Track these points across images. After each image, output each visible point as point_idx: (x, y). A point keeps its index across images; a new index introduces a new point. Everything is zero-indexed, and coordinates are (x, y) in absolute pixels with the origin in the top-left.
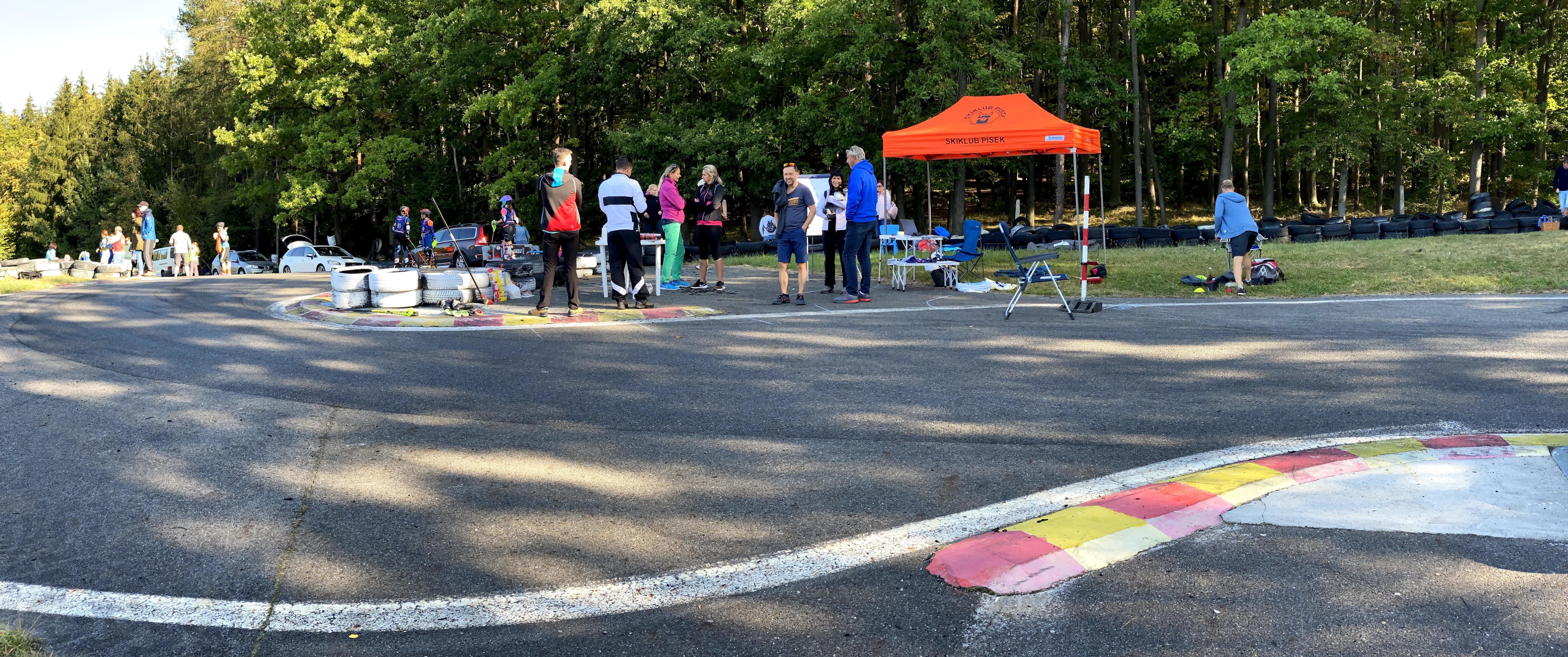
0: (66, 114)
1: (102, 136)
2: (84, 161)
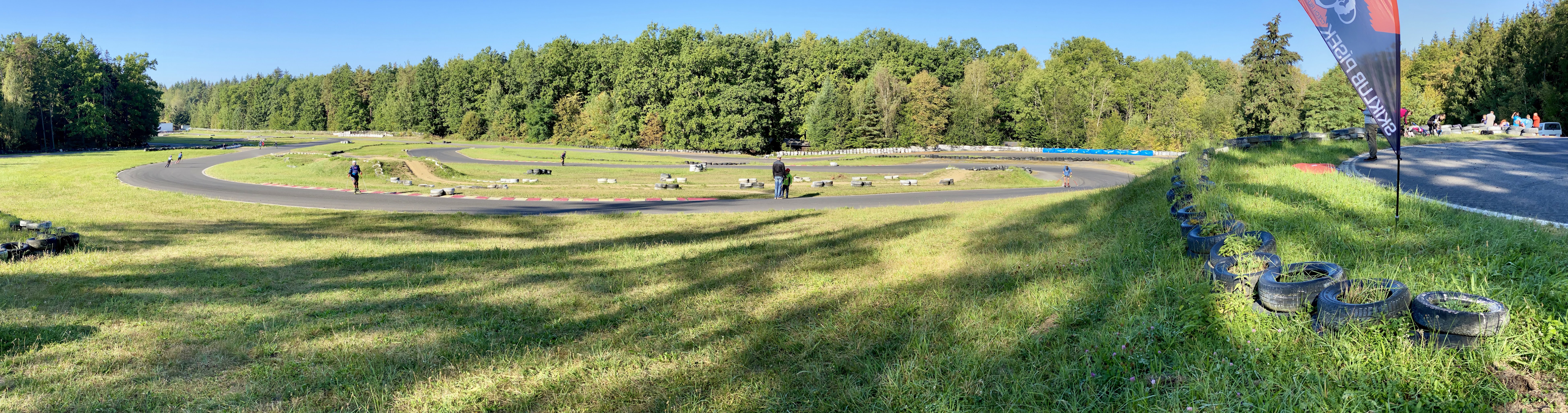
0: (1479, 41)
1: (1500, 54)
2: (1489, 70)
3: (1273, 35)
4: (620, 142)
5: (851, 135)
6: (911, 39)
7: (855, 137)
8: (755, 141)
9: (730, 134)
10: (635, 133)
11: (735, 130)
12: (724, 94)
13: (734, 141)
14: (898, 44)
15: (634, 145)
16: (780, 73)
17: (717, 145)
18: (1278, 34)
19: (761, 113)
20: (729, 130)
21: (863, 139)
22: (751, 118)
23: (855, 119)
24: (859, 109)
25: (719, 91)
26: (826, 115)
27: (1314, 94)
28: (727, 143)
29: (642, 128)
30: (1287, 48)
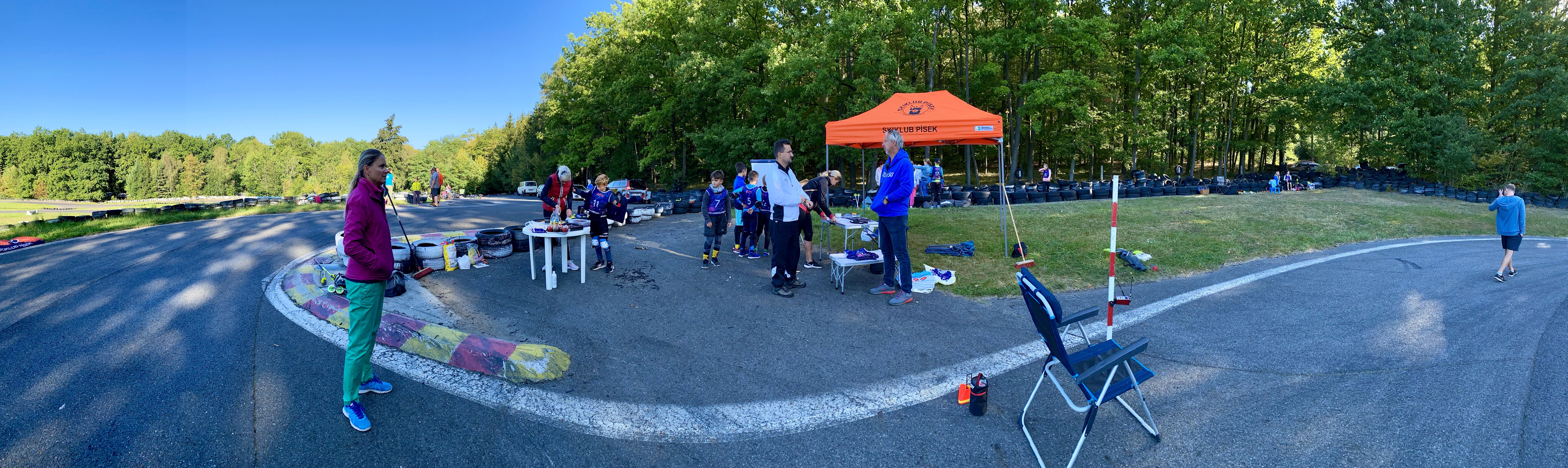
3: (390, 127)
4: (22, 195)
5: (150, 191)
6: (190, 135)
7: (152, 192)
8: (98, 194)
9: (84, 191)
10: (31, 190)
11: (86, 188)
12: (79, 168)
13: (86, 195)
14: (182, 139)
15: (31, 197)
16: (116, 156)
17: (75, 197)
18: (393, 126)
19: (101, 179)
20: (83, 188)
21: (157, 193)
22: (95, 181)
23: (153, 182)
24: (154, 176)
25: (76, 166)
26: (137, 179)
27: (412, 162)
28: (82, 196)
29: (35, 186)
30: (399, 134)
